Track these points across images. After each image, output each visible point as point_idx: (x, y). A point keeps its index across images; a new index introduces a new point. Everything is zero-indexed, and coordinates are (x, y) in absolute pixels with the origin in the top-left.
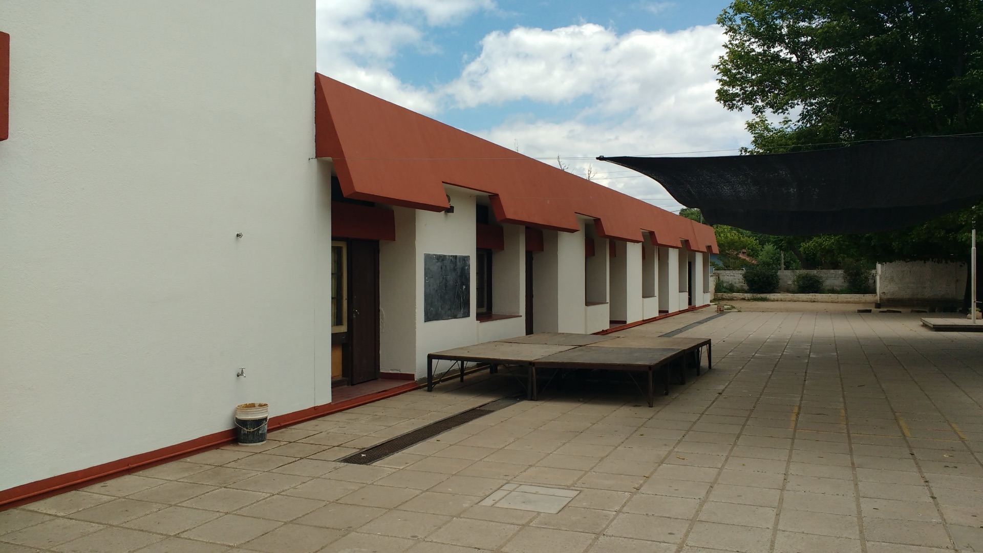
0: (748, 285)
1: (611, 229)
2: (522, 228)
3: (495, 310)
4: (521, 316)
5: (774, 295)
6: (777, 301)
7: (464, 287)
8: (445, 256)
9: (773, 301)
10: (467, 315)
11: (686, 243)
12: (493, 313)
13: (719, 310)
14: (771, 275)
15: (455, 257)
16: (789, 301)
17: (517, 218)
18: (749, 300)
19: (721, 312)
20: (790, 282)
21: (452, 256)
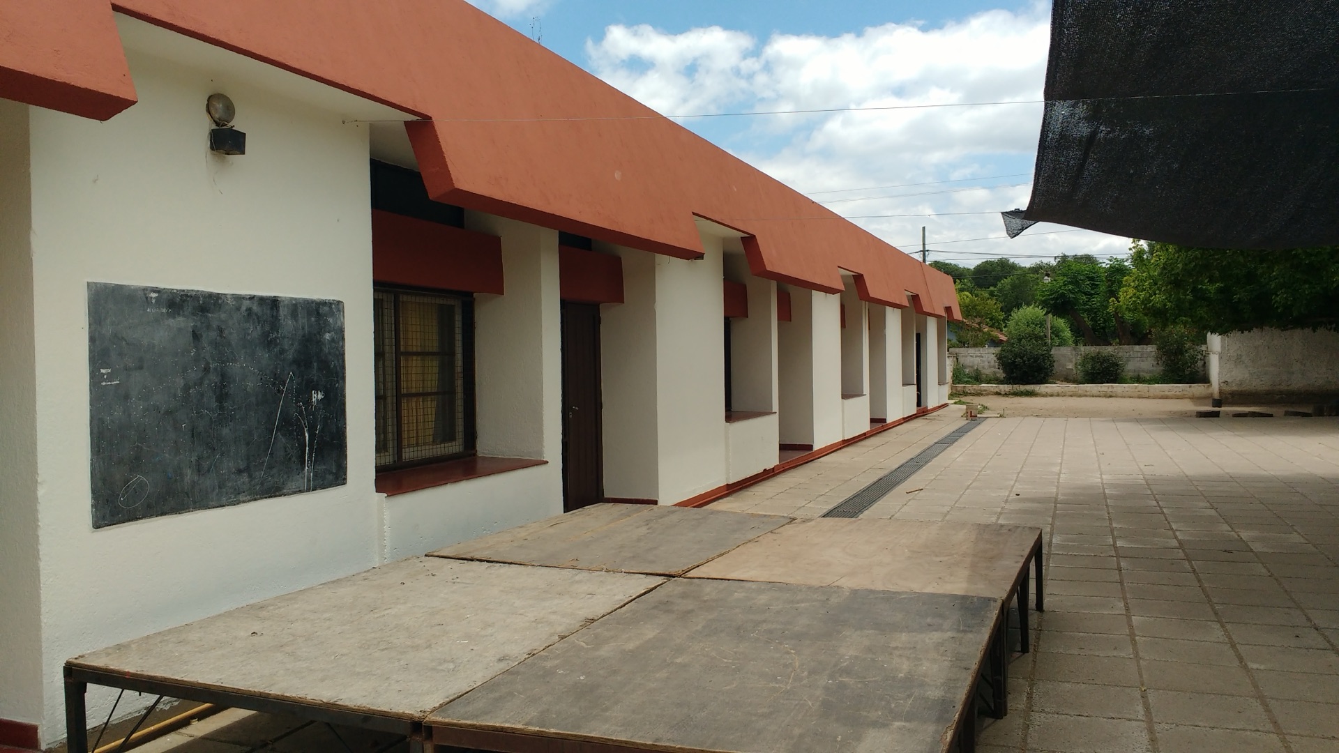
0: (1005, 371)
1: (776, 258)
3: (486, 445)
4: (546, 462)
5: (1047, 387)
6: (1052, 396)
7: (317, 396)
8: (218, 296)
10: (337, 476)
11: (915, 299)
12: (480, 454)
13: (969, 413)
14: (1042, 355)
15: (274, 302)
18: (1006, 395)
19: (973, 417)
20: (1070, 366)
21: (252, 298)
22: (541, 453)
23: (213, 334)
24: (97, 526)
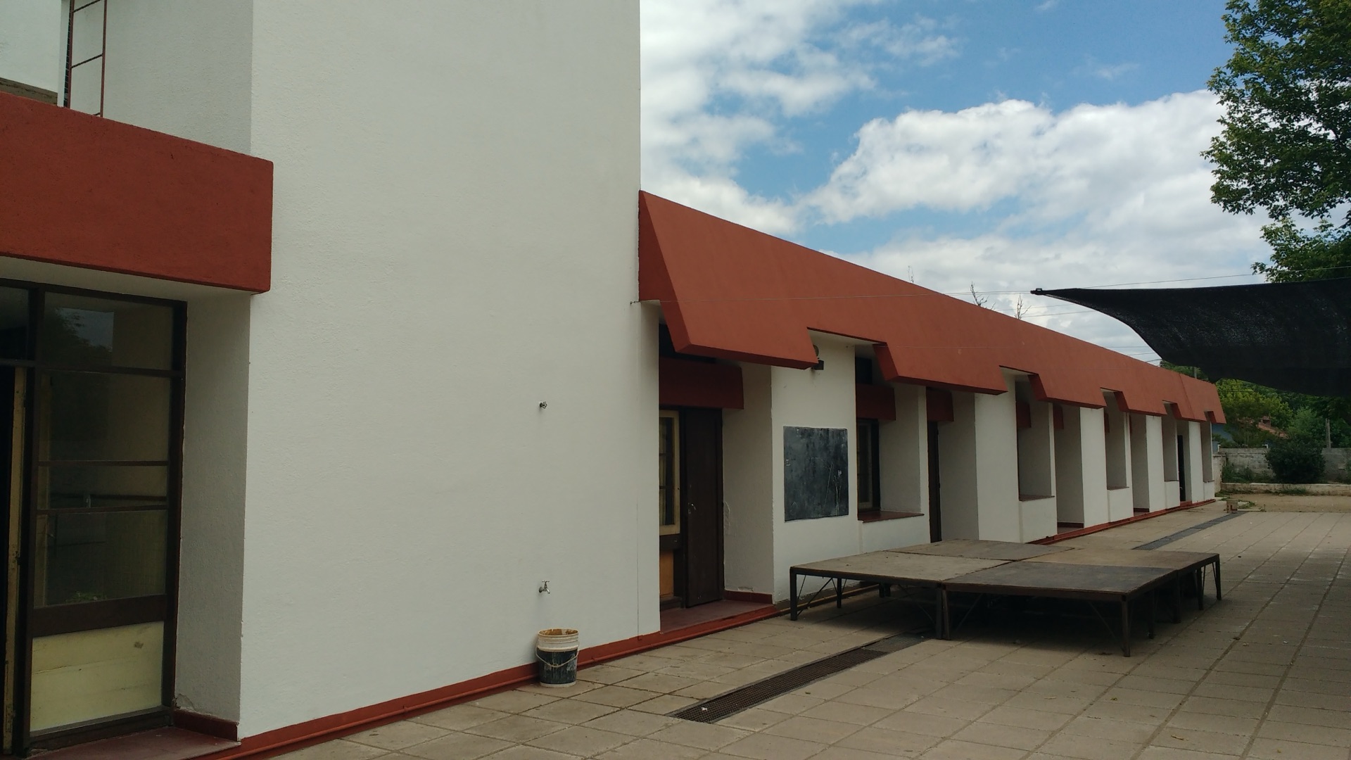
0: (1275, 471)
1: (1054, 388)
2: (922, 390)
3: (886, 504)
4: (923, 515)
5: (1317, 486)
6: (1323, 494)
7: (840, 473)
8: (813, 429)
9: (1316, 494)
10: (844, 512)
11: (1173, 407)
12: (882, 510)
13: (1230, 507)
14: (1312, 456)
15: (828, 430)
16: (1342, 495)
17: (913, 376)
18: (1277, 493)
19: (1233, 511)
20: (1342, 467)
21: (822, 429)
22: (919, 510)
23: (812, 445)
24: (786, 521)
